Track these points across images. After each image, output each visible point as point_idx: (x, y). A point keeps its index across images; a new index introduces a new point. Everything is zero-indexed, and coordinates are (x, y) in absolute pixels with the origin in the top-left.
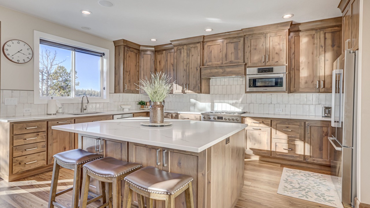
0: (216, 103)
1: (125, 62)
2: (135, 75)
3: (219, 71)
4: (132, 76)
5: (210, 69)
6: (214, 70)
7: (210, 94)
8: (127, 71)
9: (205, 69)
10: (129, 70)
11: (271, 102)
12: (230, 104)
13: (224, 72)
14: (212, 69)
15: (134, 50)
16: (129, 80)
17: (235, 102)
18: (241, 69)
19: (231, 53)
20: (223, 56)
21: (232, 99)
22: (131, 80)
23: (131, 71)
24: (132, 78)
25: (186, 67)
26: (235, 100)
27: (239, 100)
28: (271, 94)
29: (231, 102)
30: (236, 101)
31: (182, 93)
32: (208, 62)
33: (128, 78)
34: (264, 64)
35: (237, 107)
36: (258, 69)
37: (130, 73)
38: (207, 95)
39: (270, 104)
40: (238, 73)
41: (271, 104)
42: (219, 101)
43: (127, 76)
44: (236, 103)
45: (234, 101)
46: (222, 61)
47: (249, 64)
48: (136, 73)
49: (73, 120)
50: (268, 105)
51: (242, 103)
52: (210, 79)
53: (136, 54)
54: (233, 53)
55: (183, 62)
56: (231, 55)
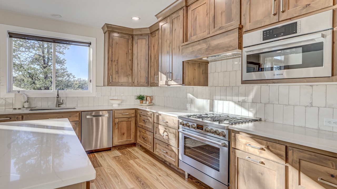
0: (215, 100)
1: (110, 50)
2: (126, 65)
3: (202, 48)
4: (122, 66)
5: (192, 46)
6: (196, 46)
7: (208, 86)
8: (113, 60)
9: (186, 46)
10: (117, 59)
11: (311, 103)
12: (235, 103)
13: (209, 47)
14: (193, 46)
15: (125, 35)
16: (117, 70)
17: (243, 100)
18: (232, 39)
19: (222, 14)
20: (211, 21)
21: (238, 95)
22: (120, 71)
23: (119, 60)
24: (122, 69)
25: (169, 48)
26: (241, 96)
27: (248, 96)
28: (310, 86)
29: (236, 99)
30: (244, 98)
31: (166, 86)
32: (192, 36)
33: (116, 69)
34: (275, 19)
35: (245, 108)
36: (264, 32)
37: (117, 63)
38: (205, 87)
39: (307, 106)
40: (228, 47)
41: (312, 106)
42: (219, 97)
43: (114, 66)
44: (244, 102)
45: (241, 99)
46: (208, 30)
47: (247, 26)
48: (127, 63)
49: (21, 116)
50: (304, 107)
51: (254, 102)
52: (207, 62)
53: (128, 39)
54: (224, 11)
55: (167, 41)
56: (220, 15)
